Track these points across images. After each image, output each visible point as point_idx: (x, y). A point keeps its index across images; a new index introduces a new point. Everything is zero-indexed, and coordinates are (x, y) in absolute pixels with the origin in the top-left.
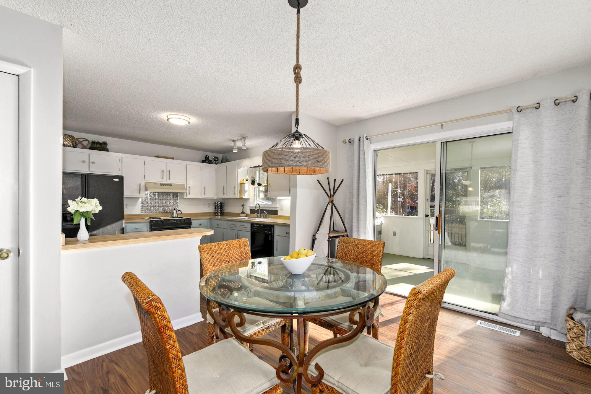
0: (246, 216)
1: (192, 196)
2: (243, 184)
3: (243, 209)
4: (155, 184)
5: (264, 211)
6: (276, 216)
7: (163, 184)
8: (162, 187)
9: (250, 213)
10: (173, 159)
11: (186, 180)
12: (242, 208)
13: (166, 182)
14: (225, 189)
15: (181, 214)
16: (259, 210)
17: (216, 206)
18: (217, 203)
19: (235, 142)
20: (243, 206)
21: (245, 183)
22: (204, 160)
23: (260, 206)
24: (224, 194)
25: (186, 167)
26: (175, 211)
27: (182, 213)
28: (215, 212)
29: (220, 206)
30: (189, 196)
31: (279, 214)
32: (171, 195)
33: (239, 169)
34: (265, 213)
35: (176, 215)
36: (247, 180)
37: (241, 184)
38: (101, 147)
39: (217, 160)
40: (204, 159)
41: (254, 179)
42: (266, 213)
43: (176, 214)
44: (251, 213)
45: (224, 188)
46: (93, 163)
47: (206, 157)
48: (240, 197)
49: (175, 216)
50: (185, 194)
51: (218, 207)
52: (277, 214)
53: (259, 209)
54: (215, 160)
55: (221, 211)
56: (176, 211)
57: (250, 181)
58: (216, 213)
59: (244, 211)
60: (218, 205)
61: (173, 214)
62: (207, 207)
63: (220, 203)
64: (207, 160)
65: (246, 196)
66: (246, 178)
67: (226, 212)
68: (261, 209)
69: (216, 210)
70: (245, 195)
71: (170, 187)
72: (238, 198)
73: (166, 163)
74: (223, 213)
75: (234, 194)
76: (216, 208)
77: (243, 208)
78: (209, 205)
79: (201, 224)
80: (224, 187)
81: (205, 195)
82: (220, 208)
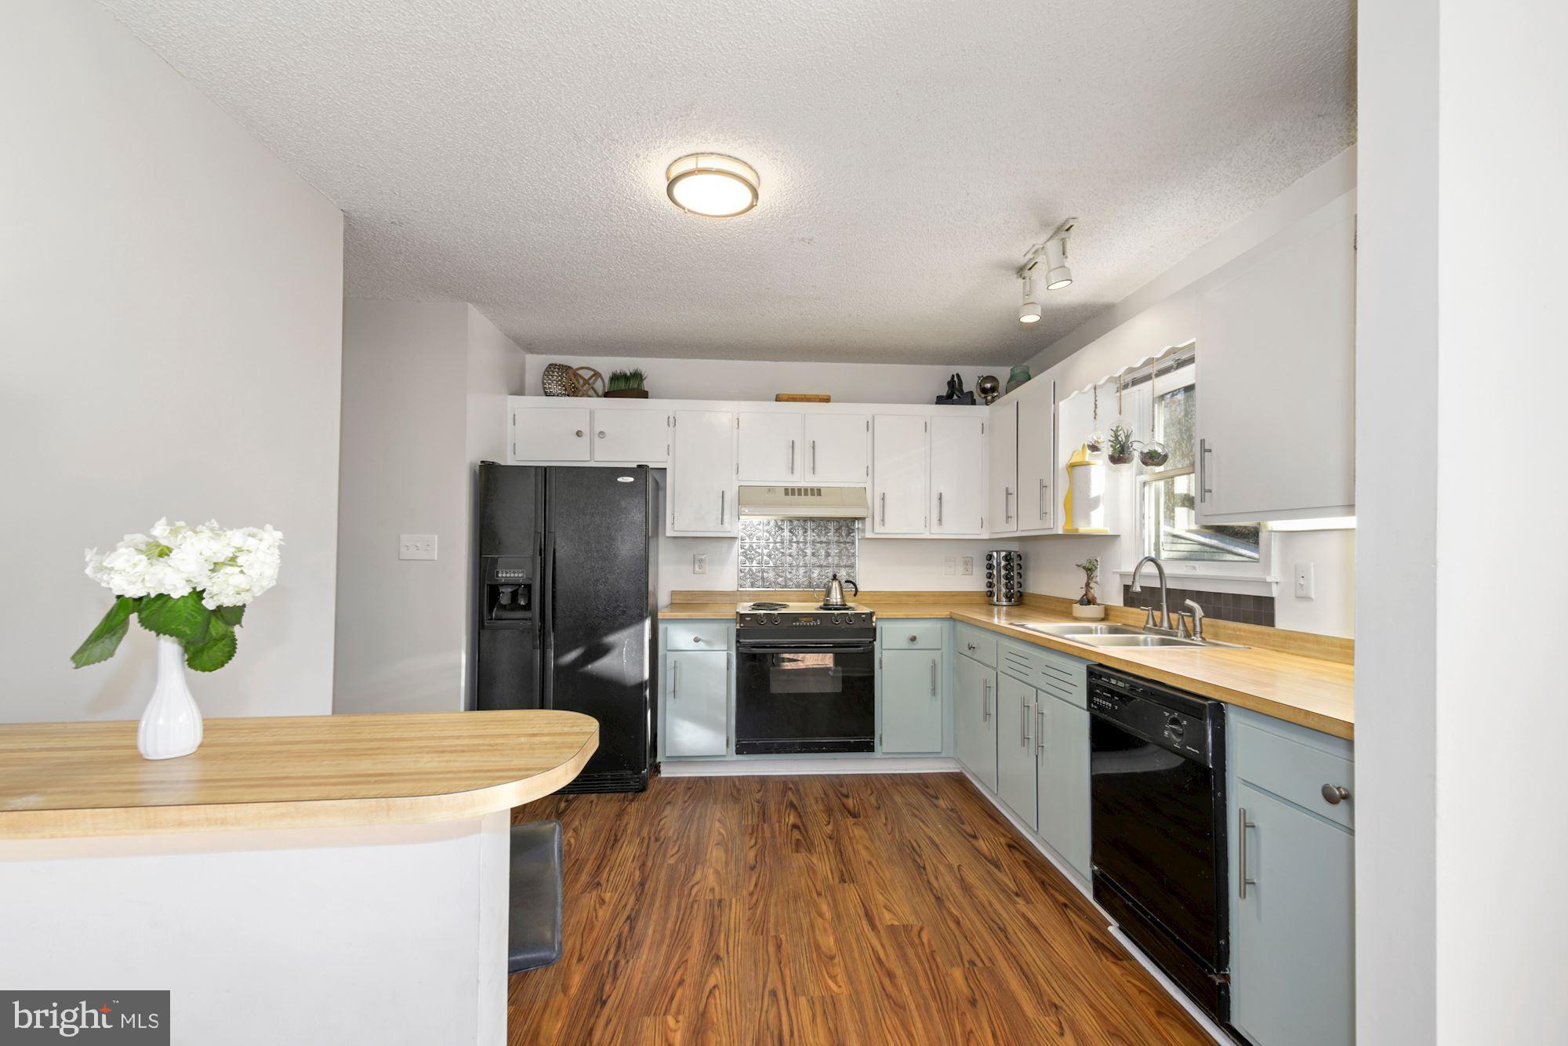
0: (1102, 615)
1: (895, 526)
2: (1078, 470)
3: (1088, 585)
4: (770, 489)
5: (1188, 602)
6: (1259, 633)
7: (793, 490)
8: (790, 497)
9: (1122, 604)
10: (827, 400)
11: (870, 471)
12: (1083, 577)
13: (803, 484)
14: (1013, 499)
15: (855, 595)
16: (1161, 589)
17: (990, 567)
18: (995, 554)
19: (1026, 273)
20: (1089, 571)
21: (1088, 464)
22: (945, 394)
23: (1167, 571)
24: (1008, 517)
25: (869, 426)
26: (835, 585)
27: (861, 588)
28: (988, 589)
29: (1005, 568)
30: (881, 531)
31: (1282, 621)
32: (832, 526)
33: (1062, 404)
34: (1191, 611)
35: (839, 597)
36: (1094, 448)
37: (1072, 466)
38: (628, 386)
39: (993, 389)
40: (944, 391)
41: (1127, 437)
42: (1199, 611)
43: (838, 593)
44: (1126, 604)
45: (1008, 494)
46: (602, 433)
47: (951, 384)
48: (1069, 527)
49: (835, 601)
50: (868, 521)
51: (999, 572)
52: (1270, 621)
53: (1158, 585)
54: (984, 391)
55: (1009, 587)
56: (840, 582)
57: (1107, 450)
58: (991, 594)
59: (1096, 591)
60: (999, 564)
61: (828, 593)
62: (960, 569)
63: (1008, 558)
64: (954, 394)
65: (1097, 523)
66: (1090, 439)
67: (1031, 592)
68: (1171, 585)
69: (990, 585)
70: (1089, 522)
71: (816, 498)
72: (1060, 532)
73: (805, 415)
74: (1021, 595)
75: (1043, 514)
76: (990, 576)
77: (1090, 578)
78: (968, 563)
79: (913, 639)
80: (1007, 489)
81: (941, 524)
82: (1007, 577)
